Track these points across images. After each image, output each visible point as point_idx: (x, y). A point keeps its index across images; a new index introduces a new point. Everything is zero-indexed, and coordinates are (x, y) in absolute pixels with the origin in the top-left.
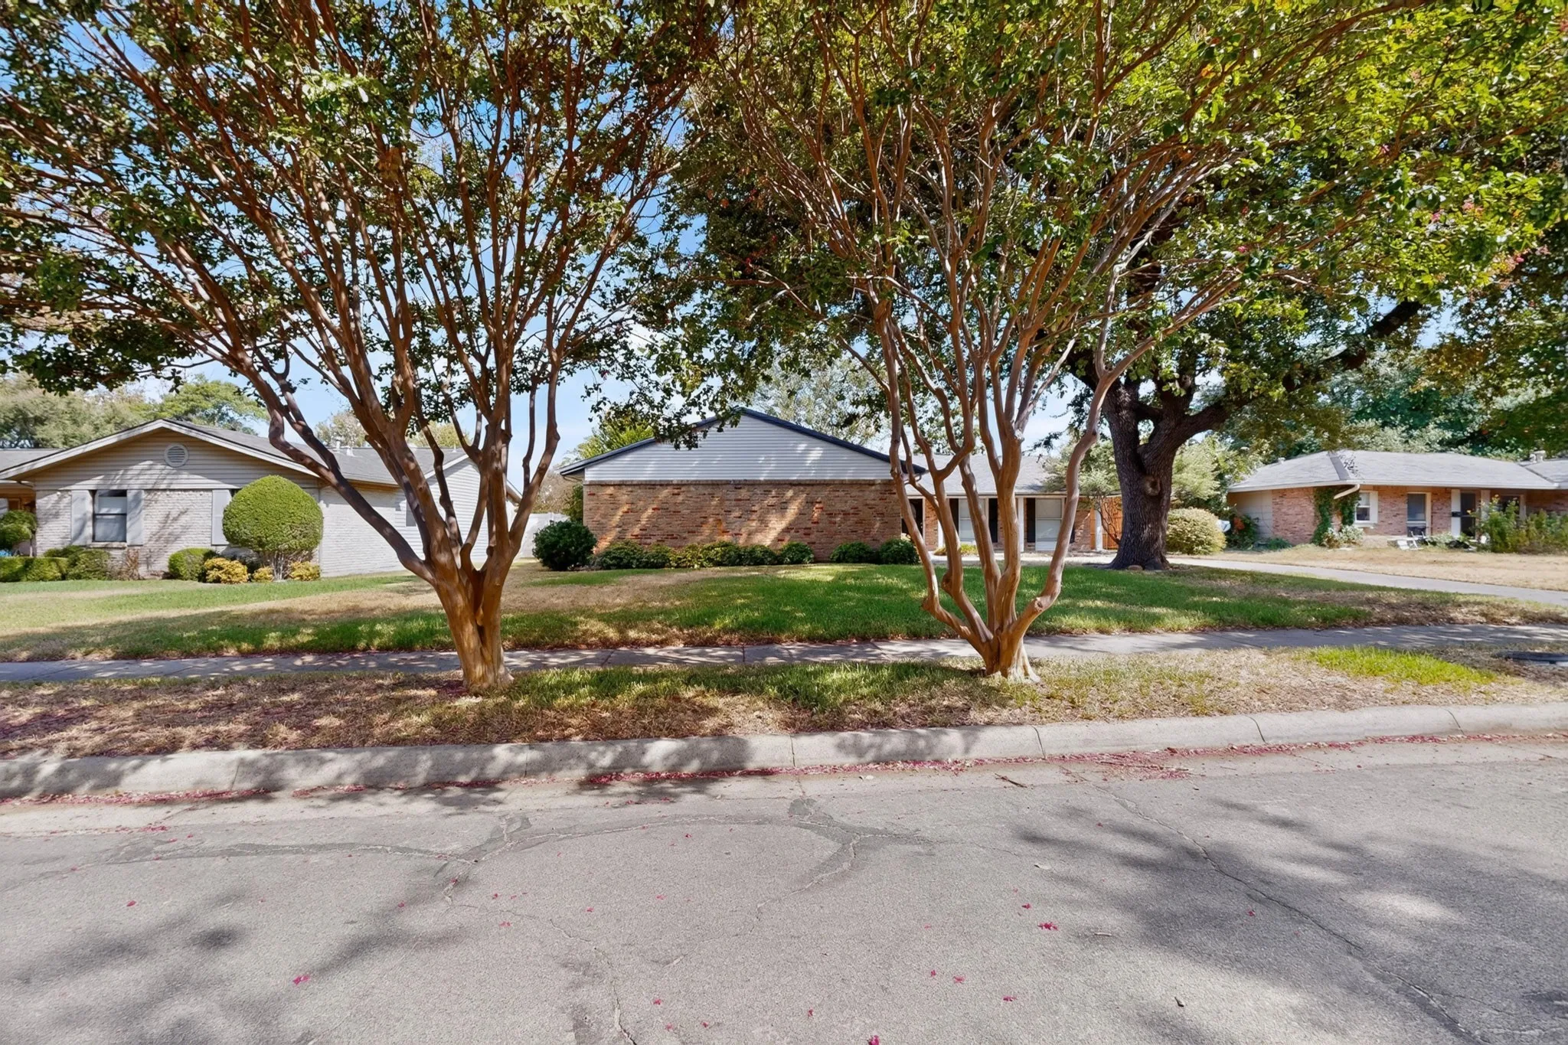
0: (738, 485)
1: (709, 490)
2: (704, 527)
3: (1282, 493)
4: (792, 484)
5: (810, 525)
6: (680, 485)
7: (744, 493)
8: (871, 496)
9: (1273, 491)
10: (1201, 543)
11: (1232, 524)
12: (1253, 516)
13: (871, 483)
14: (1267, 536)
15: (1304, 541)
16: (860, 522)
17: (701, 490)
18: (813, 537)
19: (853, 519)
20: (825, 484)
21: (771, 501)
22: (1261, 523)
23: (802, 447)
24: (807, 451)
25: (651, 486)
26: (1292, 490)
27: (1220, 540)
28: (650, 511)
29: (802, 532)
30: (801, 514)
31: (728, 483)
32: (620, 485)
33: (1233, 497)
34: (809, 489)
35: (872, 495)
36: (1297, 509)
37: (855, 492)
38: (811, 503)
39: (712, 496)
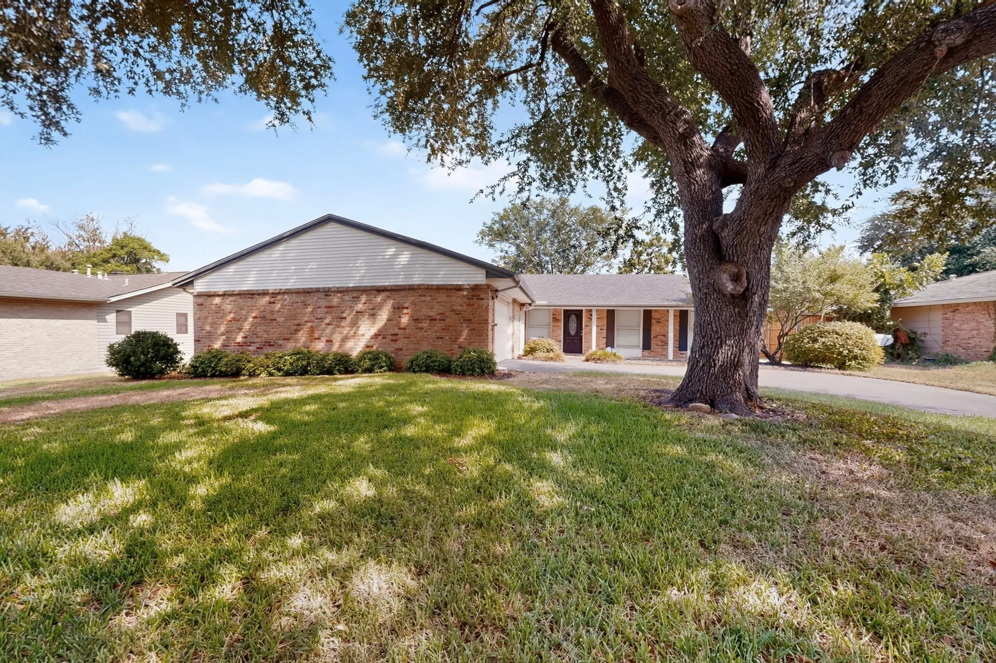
0: (327, 292)
1: (301, 298)
2: (300, 334)
3: (954, 308)
4: (379, 290)
5: (397, 331)
6: (275, 294)
7: (335, 300)
8: (458, 302)
9: (944, 306)
10: (855, 358)
11: (896, 338)
12: (919, 332)
13: (459, 288)
14: (934, 351)
15: (978, 358)
16: (446, 329)
17: (295, 298)
18: (400, 344)
19: (439, 325)
20: (411, 288)
21: (360, 306)
22: (928, 338)
23: (391, 251)
24: (395, 256)
25: (251, 295)
26: (967, 305)
27: (878, 355)
28: (251, 319)
29: (389, 338)
30: (389, 320)
31: (318, 290)
32: (224, 295)
33: (897, 311)
34: (396, 295)
35: (460, 301)
36: (974, 324)
37: (442, 297)
38: (398, 309)
39: (306, 305)
